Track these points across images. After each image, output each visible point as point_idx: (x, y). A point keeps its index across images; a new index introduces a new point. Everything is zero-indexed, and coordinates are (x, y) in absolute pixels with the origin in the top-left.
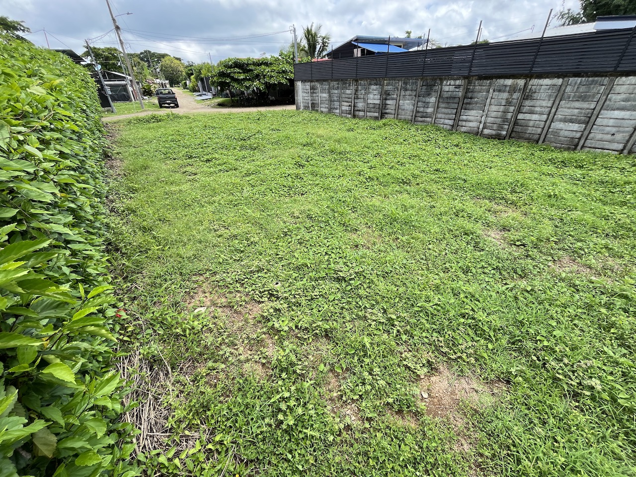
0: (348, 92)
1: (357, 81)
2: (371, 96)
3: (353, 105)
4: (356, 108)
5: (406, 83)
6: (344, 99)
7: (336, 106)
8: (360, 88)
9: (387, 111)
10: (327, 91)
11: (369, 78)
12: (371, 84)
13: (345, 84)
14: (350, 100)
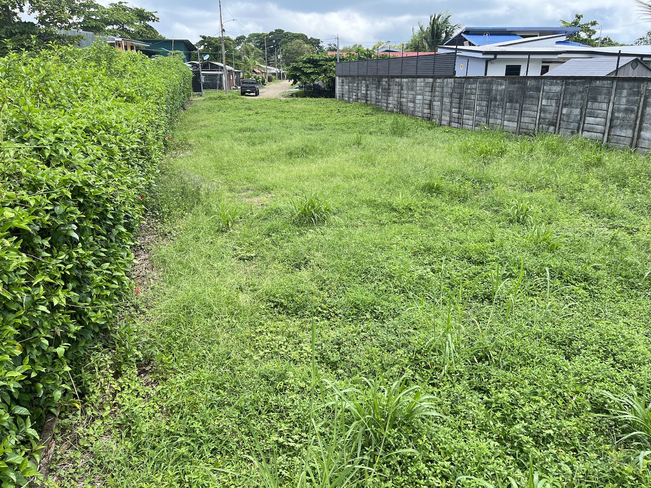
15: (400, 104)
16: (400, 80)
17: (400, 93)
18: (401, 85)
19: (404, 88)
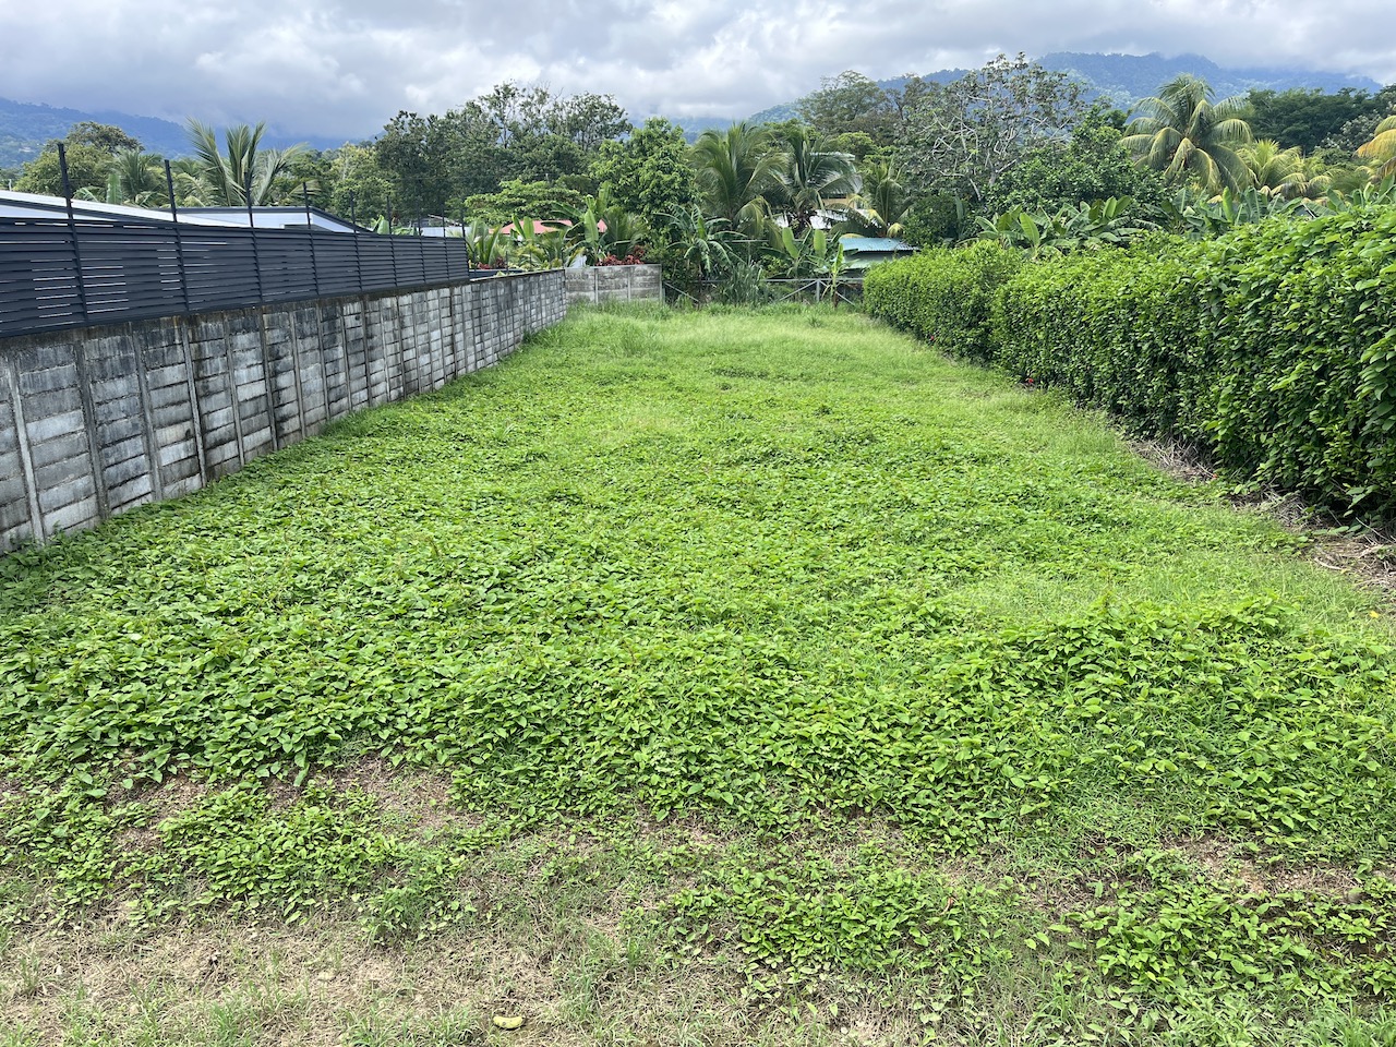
0: (172, 374)
1: (192, 321)
2: (242, 374)
3: (197, 427)
4: (211, 437)
5: (299, 318)
6: (162, 415)
7: (130, 465)
8: (208, 350)
9: (285, 410)
10: (69, 397)
11: (227, 309)
12: (234, 331)
13: (154, 339)
14: (184, 409)
15: (403, 368)
16: (394, 300)
17: (398, 339)
18: (397, 315)
19: (407, 321)
